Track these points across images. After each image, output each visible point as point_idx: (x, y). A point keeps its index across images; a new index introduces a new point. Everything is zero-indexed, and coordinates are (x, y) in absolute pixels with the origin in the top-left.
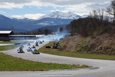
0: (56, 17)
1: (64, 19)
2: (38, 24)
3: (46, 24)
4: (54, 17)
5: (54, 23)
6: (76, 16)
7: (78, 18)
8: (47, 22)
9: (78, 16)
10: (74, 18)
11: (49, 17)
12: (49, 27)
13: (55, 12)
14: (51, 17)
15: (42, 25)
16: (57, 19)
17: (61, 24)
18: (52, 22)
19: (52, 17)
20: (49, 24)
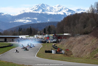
0: (40, 11)
1: (51, 14)
2: (17, 21)
3: (28, 21)
4: (38, 12)
5: (38, 20)
6: (67, 10)
7: (70, 14)
8: (28, 18)
9: (70, 11)
11: (31, 11)
12: (32, 24)
13: (40, 5)
15: (22, 23)
16: (41, 14)
17: (47, 22)
18: (36, 19)
19: (35, 12)
20: (31, 21)
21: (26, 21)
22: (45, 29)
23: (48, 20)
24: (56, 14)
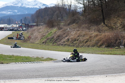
0: (19, 5)
1: (28, 8)
3: (9, 13)
4: (18, 6)
5: (18, 12)
6: (42, 4)
7: (44, 7)
8: (10, 10)
9: (44, 5)
10: (40, 7)
11: (12, 5)
12: (13, 16)
14: (14, 5)
15: (5, 14)
16: (21, 7)
18: (16, 11)
19: (16, 5)
20: (12, 13)
23: (27, 13)
24: (33, 7)
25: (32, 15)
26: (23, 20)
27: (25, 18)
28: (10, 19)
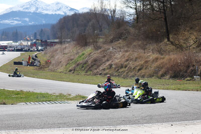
0: (33, 10)
1: (47, 14)
2: (2, 22)
3: (16, 22)
4: (29, 11)
5: (30, 21)
6: (70, 9)
7: (72, 13)
8: (17, 18)
9: (72, 9)
10: (65, 13)
11: (21, 9)
12: (21, 27)
13: (32, 2)
14: (24, 10)
15: (8, 24)
16: (35, 13)
17: (42, 24)
18: (27, 19)
19: (26, 11)
20: (20, 22)
21: (14, 22)
22: (35, 33)
23: (44, 22)
24: (54, 14)
25: (53, 27)
26: (38, 34)
27: (42, 30)
28: (17, 32)
